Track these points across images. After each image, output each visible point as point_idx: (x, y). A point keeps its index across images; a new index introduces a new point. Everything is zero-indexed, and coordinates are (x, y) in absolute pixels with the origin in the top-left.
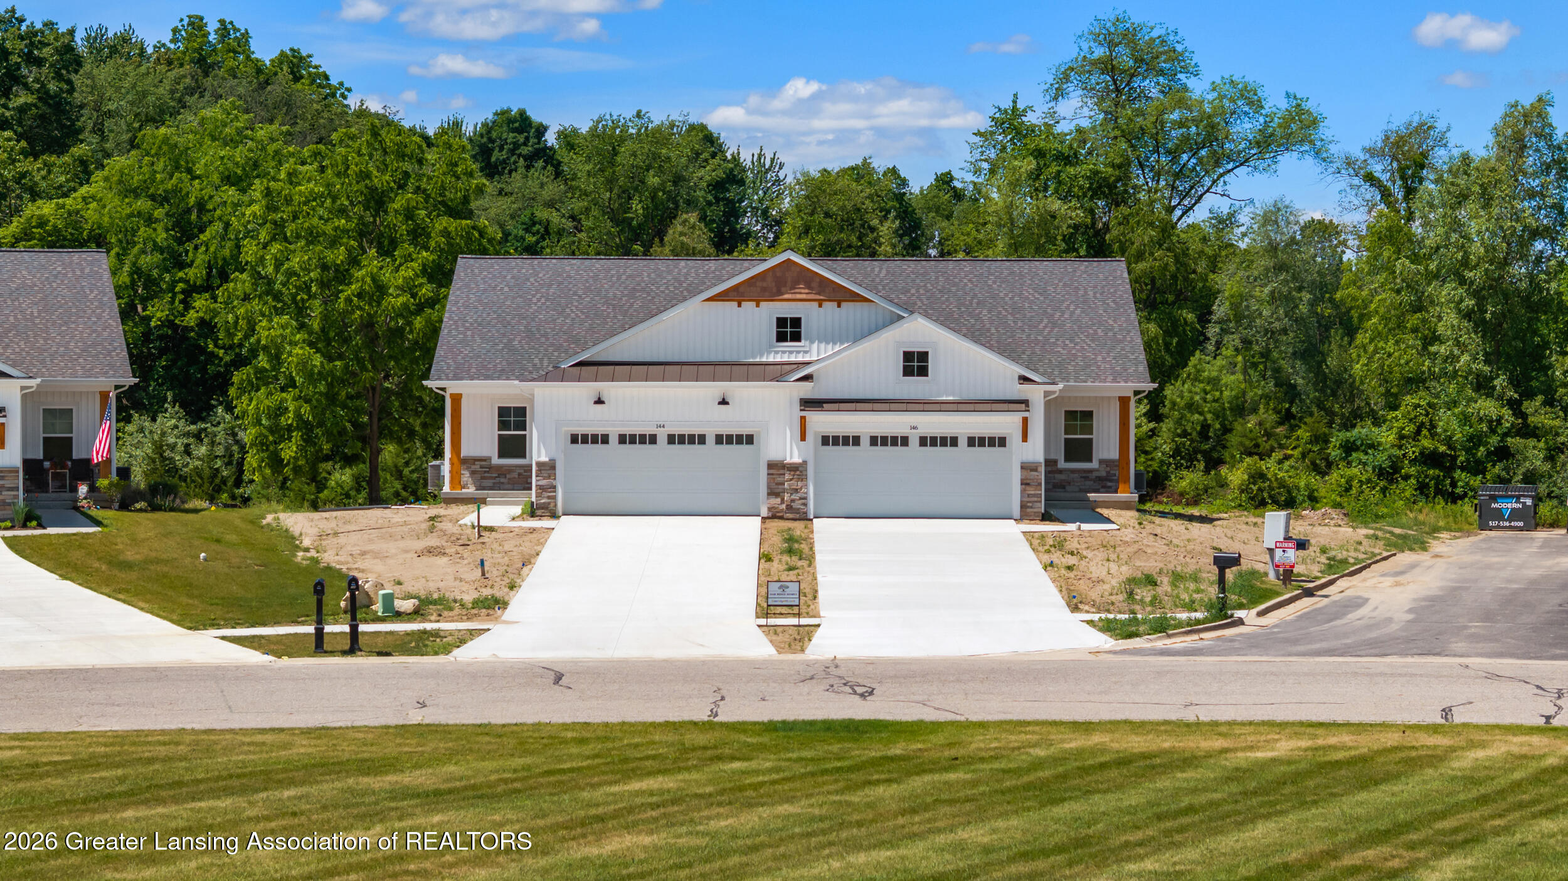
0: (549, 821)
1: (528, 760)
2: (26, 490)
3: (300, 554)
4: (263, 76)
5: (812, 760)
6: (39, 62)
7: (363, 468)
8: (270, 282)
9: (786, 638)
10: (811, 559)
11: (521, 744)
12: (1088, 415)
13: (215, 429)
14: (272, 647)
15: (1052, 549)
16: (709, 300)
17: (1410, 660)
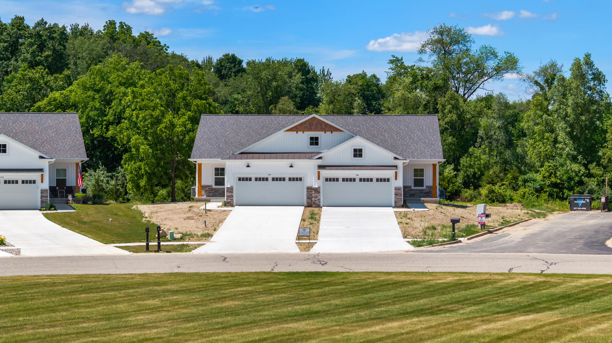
0: (209, 298)
1: (208, 282)
2: (50, 197)
3: (144, 219)
4: (136, 42)
5: (297, 282)
6: (53, 38)
7: (169, 188)
8: (136, 123)
9: (304, 247)
10: (318, 221)
11: (207, 278)
12: (422, 170)
13: (118, 175)
14: (132, 249)
15: (403, 217)
16: (286, 131)
17: (512, 254)
